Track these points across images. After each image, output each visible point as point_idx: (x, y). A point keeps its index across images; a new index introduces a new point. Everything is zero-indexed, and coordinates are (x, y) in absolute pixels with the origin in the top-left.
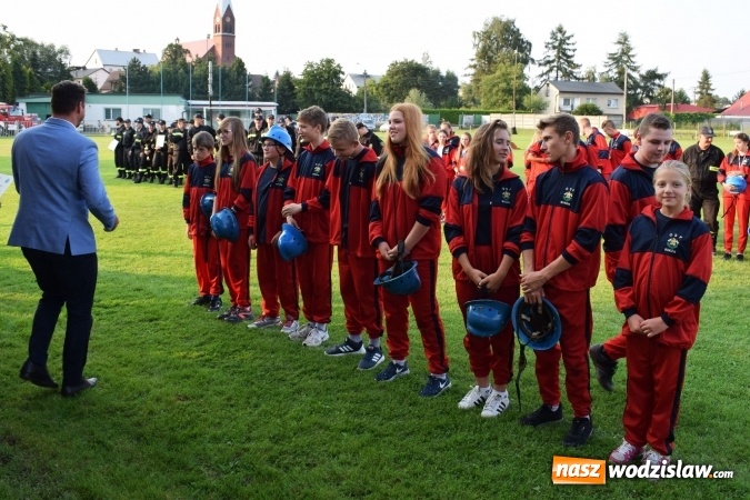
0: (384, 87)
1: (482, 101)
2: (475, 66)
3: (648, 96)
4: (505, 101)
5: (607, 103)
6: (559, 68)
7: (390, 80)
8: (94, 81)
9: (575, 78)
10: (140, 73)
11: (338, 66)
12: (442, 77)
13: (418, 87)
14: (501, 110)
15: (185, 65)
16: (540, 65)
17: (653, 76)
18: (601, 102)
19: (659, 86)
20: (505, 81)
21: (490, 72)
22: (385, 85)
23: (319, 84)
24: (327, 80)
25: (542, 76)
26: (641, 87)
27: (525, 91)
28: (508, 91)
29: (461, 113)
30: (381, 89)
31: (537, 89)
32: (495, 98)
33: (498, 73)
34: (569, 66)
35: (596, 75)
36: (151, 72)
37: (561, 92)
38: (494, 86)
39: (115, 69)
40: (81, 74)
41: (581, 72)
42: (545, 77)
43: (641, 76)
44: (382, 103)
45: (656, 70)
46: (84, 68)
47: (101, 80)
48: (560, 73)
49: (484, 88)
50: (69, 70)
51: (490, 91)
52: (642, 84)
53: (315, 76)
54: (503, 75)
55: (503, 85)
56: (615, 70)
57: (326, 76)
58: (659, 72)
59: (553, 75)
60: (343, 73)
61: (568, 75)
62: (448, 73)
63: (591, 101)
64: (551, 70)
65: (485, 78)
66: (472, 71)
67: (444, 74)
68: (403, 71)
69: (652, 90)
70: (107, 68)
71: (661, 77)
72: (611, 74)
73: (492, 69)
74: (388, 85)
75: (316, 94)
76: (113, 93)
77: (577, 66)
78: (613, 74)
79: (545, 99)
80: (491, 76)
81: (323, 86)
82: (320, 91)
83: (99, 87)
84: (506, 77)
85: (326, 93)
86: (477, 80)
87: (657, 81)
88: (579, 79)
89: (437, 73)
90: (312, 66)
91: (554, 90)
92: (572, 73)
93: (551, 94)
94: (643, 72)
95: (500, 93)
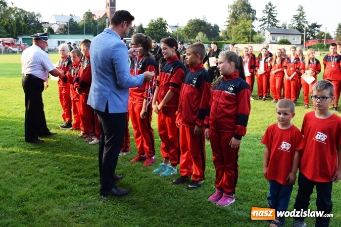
0: (186, 31)
1: (233, 38)
2: (229, 21)
3: (312, 35)
4: (244, 38)
5: (293, 39)
6: (269, 22)
7: (189, 28)
8: (53, 28)
9: (277, 27)
10: (74, 25)
11: (165, 21)
12: (212, 27)
13: (202, 31)
14: (242, 42)
15: (94, 21)
16: (260, 21)
17: (314, 26)
18: (290, 38)
19: (318, 31)
20: (244, 28)
21: (236, 24)
22: (186, 30)
23: (156, 30)
24: (160, 28)
25: (261, 26)
26: (309, 31)
27: (254, 33)
28: (246, 33)
29: (223, 43)
30: (184, 32)
31: (259, 32)
32: (239, 36)
33: (240, 25)
34: (274, 21)
35: (287, 26)
36: (78, 24)
37: (271, 34)
38: (239, 30)
39: (62, 23)
40: (47, 26)
41: (279, 24)
42: (262, 26)
43: (308, 26)
44: (185, 39)
45: (316, 23)
46: (48, 23)
47: (56, 28)
48: (270, 25)
49: (233, 31)
50: (41, 24)
51: (237, 33)
52: (309, 30)
53: (154, 26)
54: (243, 25)
55: (243, 30)
56: (297, 23)
57: (159, 26)
58: (318, 24)
59: (266, 25)
60: (167, 25)
61: (273, 25)
62: (215, 25)
63: (285, 38)
64: (265, 23)
65: (234, 27)
66: (228, 24)
67: (213, 25)
68: (195, 24)
69: (314, 33)
70: (58, 23)
71: (318, 26)
72: (294, 25)
73: (237, 23)
74: (188, 30)
75: (155, 35)
76: (61, 34)
77: (278, 21)
78: (296, 25)
79: (263, 37)
80: (237, 26)
81: (158, 31)
82: (157, 33)
83: (55, 31)
84: (244, 26)
85: (159, 34)
86: (230, 28)
87: (316, 28)
88: (278, 27)
89: (210, 25)
90: (153, 21)
91: (267, 33)
92: (275, 25)
93: (266, 34)
94: (310, 24)
95: (241, 34)
